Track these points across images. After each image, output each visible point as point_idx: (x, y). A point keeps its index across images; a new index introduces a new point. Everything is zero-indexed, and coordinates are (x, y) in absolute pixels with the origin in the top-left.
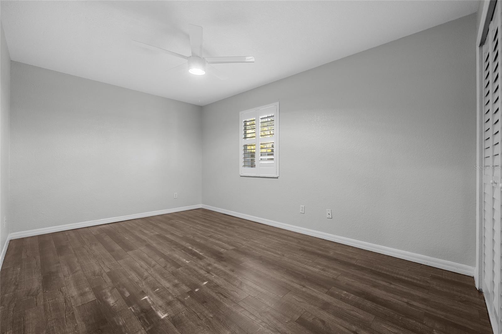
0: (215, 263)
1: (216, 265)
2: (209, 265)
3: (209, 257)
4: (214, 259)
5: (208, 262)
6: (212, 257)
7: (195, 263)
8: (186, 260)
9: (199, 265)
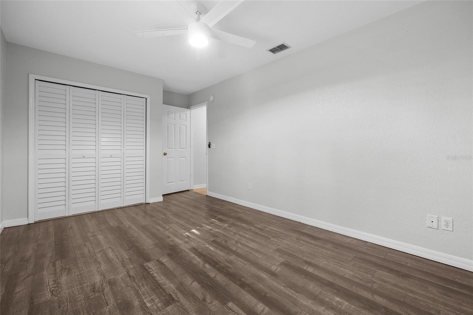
0: (181, 244)
1: (180, 242)
2: (186, 242)
3: (184, 251)
4: (179, 248)
5: (187, 245)
6: (182, 250)
7: (200, 244)
8: (208, 248)
9: (196, 242)
